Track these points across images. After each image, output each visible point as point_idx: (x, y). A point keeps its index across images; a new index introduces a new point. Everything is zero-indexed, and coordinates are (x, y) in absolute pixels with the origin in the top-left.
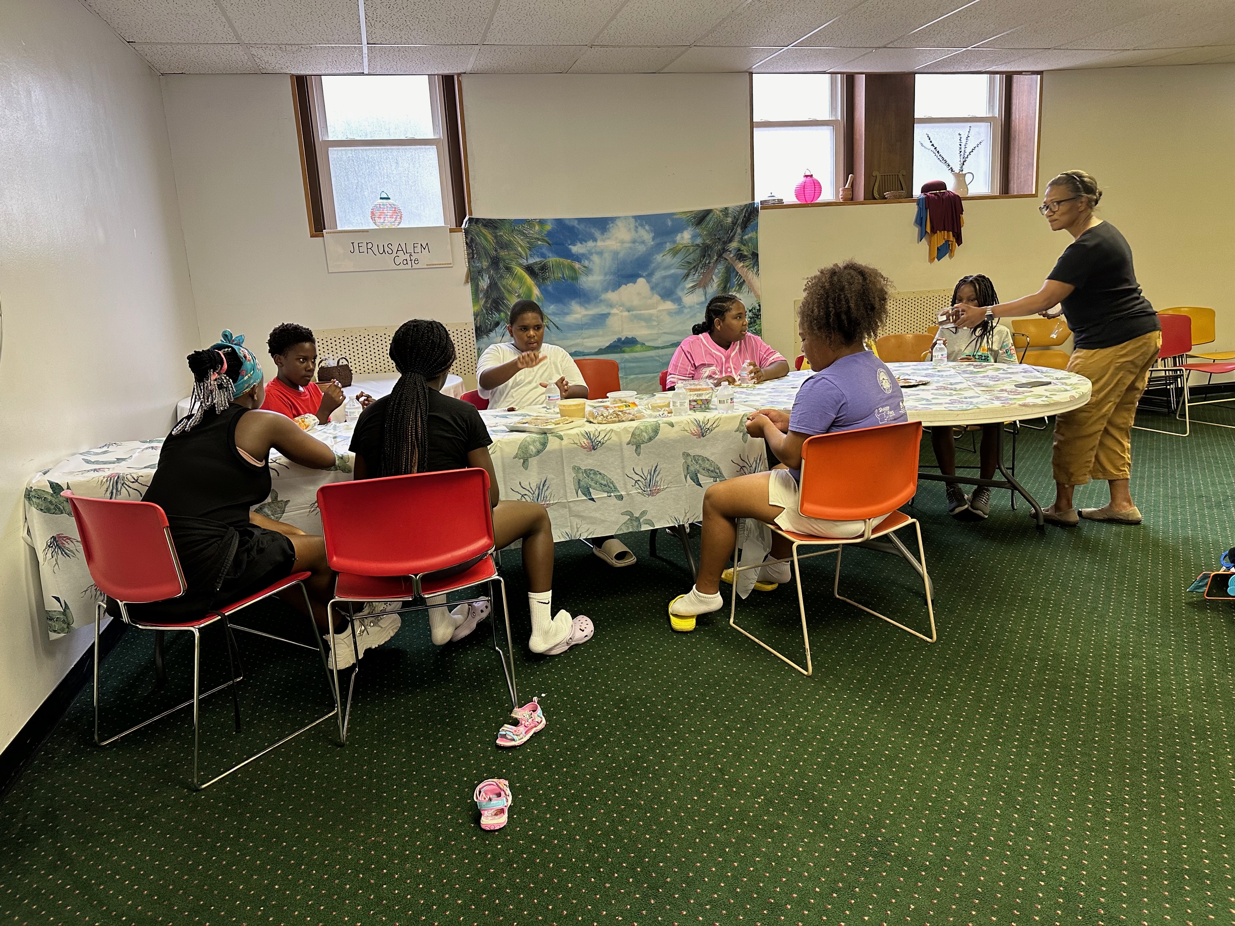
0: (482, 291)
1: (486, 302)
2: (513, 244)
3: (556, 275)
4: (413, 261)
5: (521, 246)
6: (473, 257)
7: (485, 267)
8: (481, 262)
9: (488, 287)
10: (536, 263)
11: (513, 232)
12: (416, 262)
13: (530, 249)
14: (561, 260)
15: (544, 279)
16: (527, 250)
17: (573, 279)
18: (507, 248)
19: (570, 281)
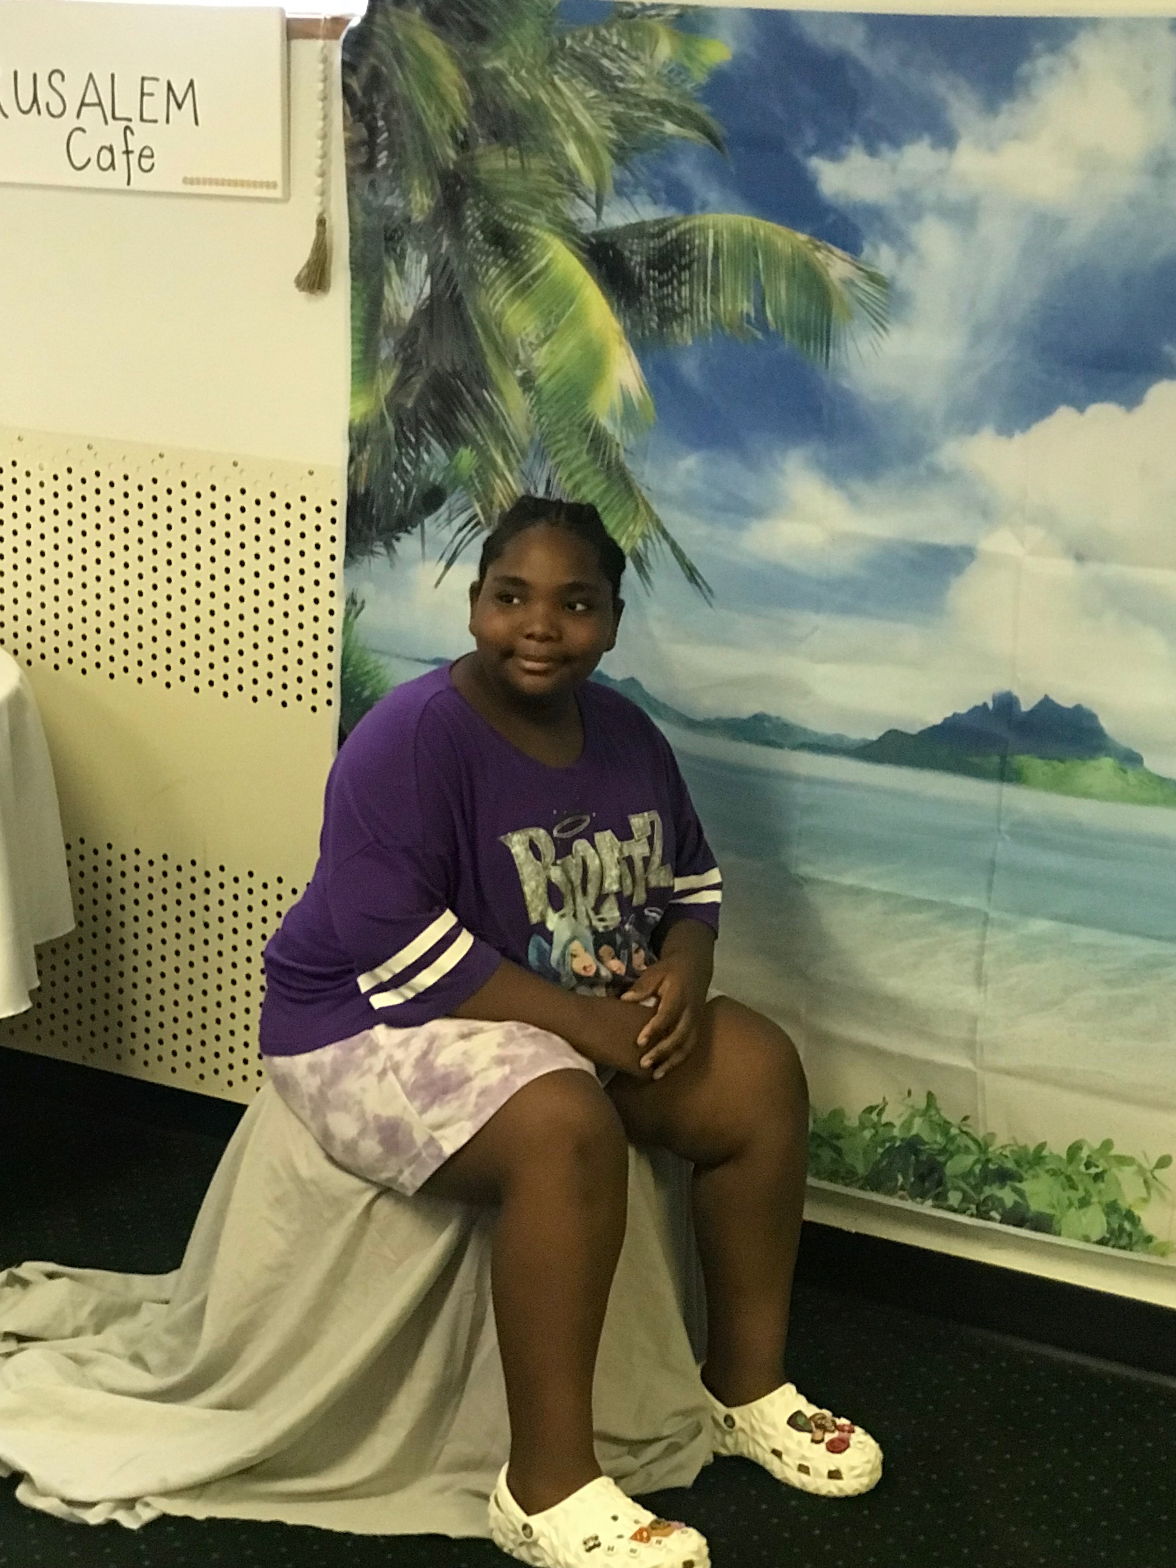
0: (390, 328)
1: (402, 383)
2: (545, 121)
3: (725, 304)
4: (134, 158)
5: (581, 137)
6: (369, 165)
7: (418, 217)
8: (405, 193)
9: (419, 313)
10: (638, 230)
11: (551, 60)
12: (146, 163)
13: (621, 155)
14: (766, 228)
15: (667, 316)
16: (607, 160)
17: (806, 337)
18: (518, 138)
19: (789, 341)
